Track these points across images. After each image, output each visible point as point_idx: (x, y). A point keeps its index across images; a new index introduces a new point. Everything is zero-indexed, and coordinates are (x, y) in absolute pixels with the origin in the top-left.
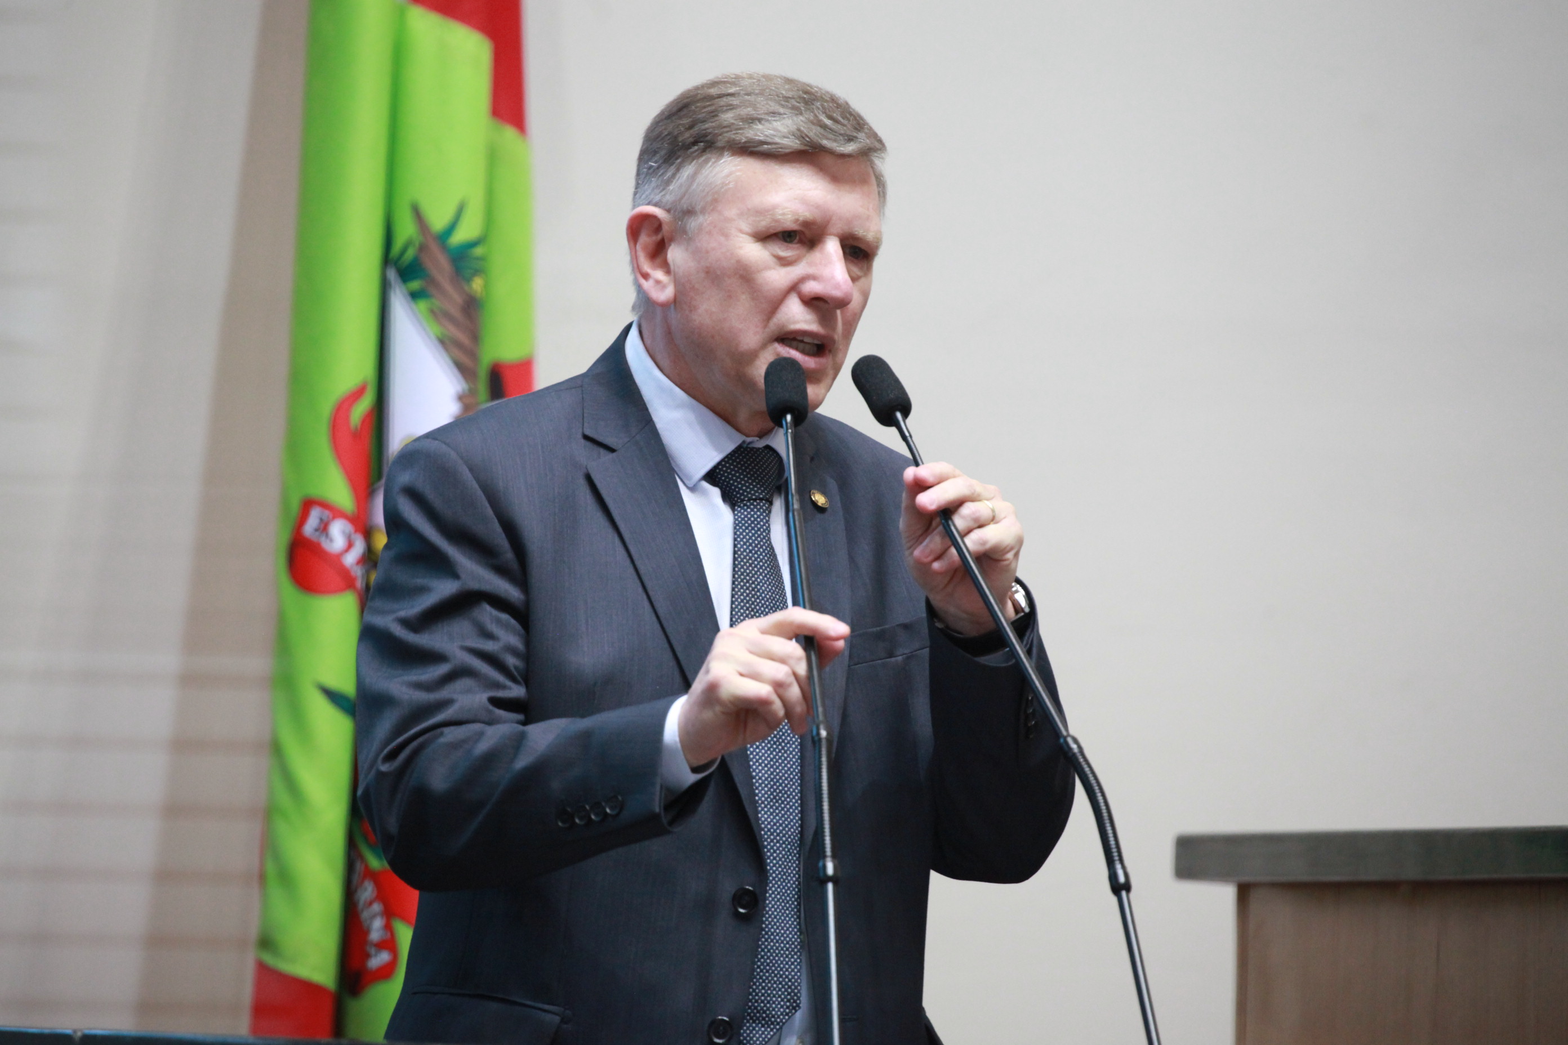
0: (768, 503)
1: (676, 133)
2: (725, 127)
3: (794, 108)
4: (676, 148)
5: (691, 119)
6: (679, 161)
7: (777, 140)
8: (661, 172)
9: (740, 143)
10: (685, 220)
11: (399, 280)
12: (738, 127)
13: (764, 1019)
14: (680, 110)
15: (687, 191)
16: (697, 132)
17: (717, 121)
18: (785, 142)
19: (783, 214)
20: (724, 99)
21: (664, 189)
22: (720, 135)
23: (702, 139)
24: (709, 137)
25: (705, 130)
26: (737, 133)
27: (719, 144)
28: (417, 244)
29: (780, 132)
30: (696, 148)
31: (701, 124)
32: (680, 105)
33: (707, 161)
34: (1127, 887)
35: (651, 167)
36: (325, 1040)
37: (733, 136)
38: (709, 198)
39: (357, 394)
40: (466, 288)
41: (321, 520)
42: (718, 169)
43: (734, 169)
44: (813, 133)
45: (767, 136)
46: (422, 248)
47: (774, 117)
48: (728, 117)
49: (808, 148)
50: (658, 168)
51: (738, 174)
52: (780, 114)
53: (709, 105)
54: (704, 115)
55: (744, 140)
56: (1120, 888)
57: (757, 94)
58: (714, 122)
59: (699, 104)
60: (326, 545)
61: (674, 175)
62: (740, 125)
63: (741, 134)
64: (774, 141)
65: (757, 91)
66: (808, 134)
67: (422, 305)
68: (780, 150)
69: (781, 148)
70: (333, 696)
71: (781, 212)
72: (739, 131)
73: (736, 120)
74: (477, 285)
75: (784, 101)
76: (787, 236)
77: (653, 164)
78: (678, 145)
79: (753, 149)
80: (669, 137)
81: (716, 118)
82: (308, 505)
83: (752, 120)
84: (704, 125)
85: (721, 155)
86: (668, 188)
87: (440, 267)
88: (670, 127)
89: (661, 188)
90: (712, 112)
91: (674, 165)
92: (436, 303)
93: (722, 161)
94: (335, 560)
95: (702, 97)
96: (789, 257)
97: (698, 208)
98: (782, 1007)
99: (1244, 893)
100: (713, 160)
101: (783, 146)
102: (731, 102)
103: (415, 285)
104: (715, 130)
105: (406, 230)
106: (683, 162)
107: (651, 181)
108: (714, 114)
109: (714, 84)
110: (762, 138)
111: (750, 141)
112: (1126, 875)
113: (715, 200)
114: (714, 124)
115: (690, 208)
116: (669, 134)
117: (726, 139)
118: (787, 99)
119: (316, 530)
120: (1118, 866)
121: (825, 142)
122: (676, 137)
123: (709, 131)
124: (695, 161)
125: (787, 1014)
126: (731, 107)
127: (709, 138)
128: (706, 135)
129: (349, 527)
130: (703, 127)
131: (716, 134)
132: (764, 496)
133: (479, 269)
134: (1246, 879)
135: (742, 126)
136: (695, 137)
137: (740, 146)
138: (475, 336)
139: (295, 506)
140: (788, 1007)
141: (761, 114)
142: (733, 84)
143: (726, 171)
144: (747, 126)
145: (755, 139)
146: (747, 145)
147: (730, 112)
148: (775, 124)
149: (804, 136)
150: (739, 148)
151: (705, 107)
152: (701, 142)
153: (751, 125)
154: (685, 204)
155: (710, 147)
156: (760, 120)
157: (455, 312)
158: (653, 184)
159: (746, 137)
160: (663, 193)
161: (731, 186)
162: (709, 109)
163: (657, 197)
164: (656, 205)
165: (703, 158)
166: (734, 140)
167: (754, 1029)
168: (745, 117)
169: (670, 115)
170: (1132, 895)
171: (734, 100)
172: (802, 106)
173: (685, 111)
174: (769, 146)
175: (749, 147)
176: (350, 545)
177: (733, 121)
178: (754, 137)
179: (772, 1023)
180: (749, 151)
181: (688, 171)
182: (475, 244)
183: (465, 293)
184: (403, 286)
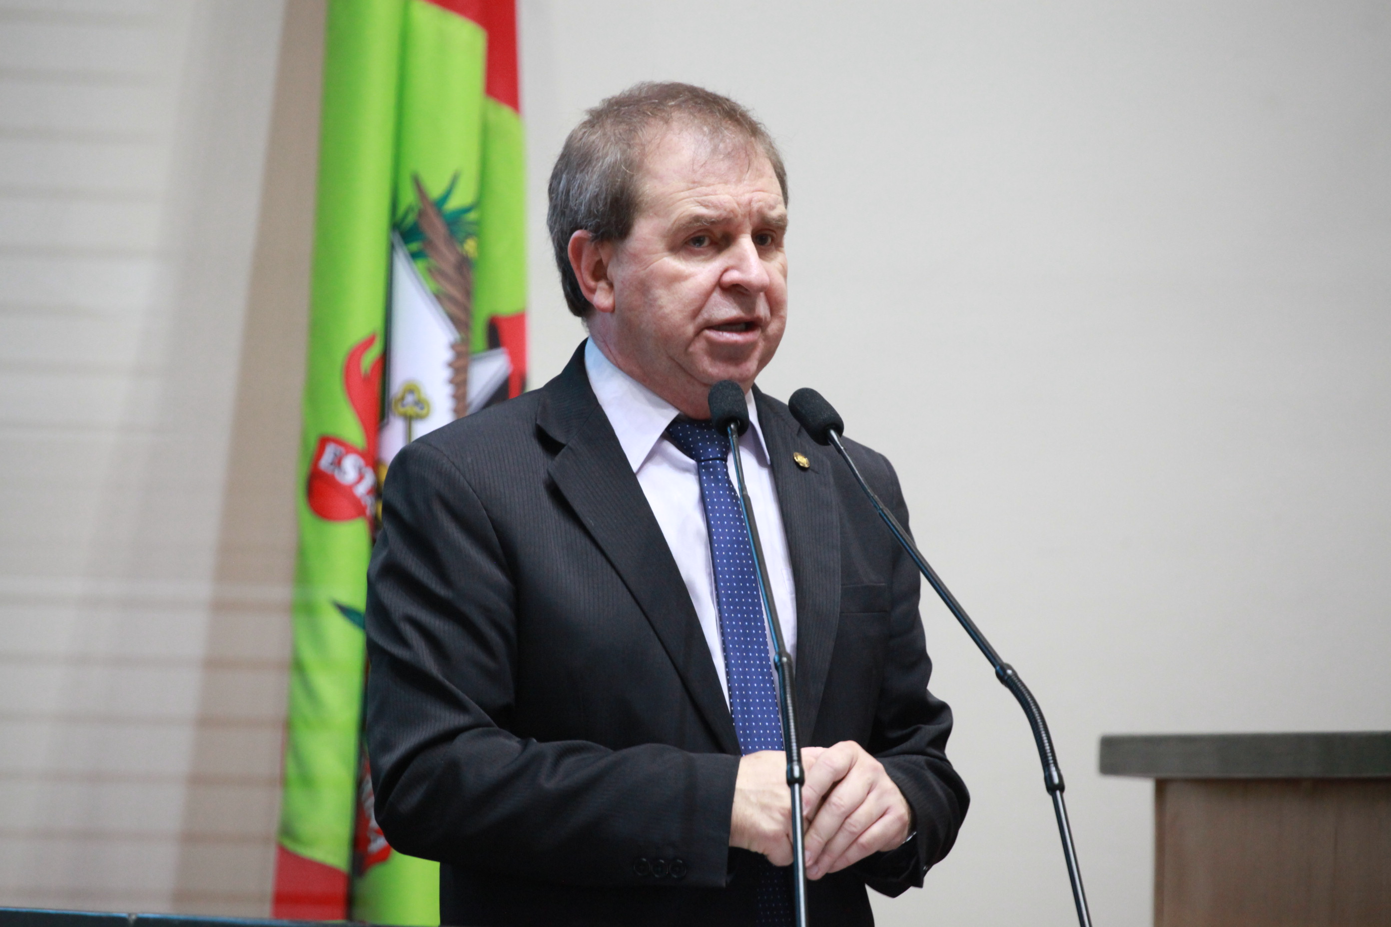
11: (402, 242)
28: (416, 210)
34: (1061, 787)
36: (339, 922)
39: (368, 343)
40: (459, 249)
41: (335, 455)
46: (422, 214)
56: (1055, 788)
60: (338, 477)
67: (421, 264)
70: (346, 611)
74: (470, 246)
82: (324, 441)
87: (437, 231)
92: (433, 262)
94: (347, 491)
99: (1161, 788)
103: (415, 246)
105: (409, 197)
112: (1060, 777)
119: (332, 464)
120: (1053, 769)
129: (361, 462)
133: (475, 231)
134: (1163, 775)
138: (468, 292)
139: (313, 443)
157: (450, 271)
170: (1065, 794)
176: (361, 478)
182: (468, 210)
183: (458, 253)
184: (405, 248)
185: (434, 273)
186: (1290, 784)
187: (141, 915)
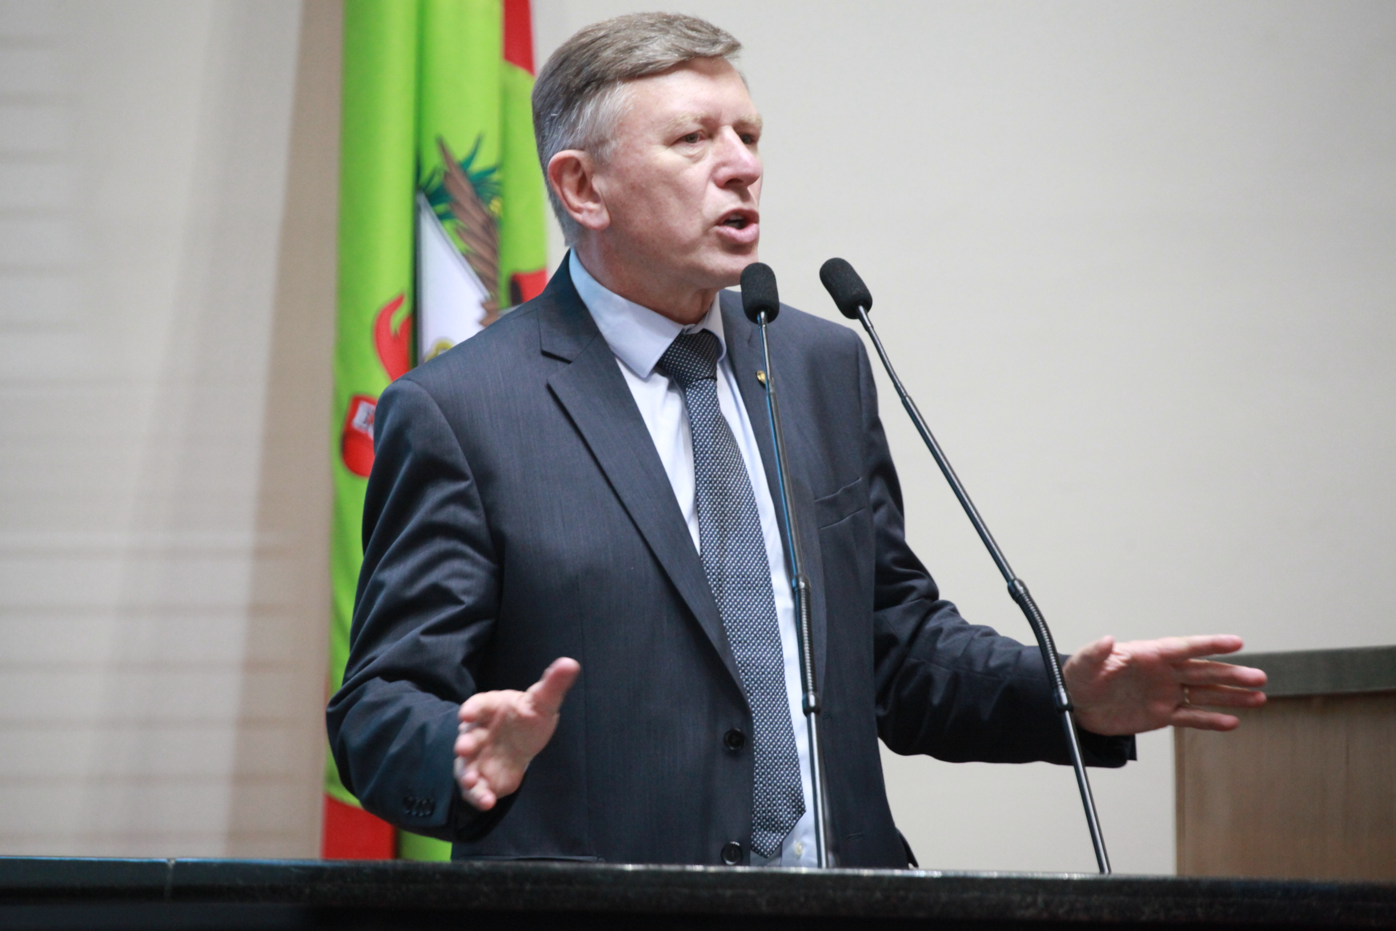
0: (713, 380)
1: (566, 83)
2: (609, 63)
3: (661, 30)
4: (571, 95)
5: (575, 68)
6: (578, 103)
7: (659, 58)
8: (565, 118)
9: (627, 71)
10: (600, 151)
11: (428, 205)
12: (620, 59)
13: (773, 826)
14: (561, 65)
15: (594, 125)
16: (586, 75)
17: (600, 60)
18: (665, 58)
19: (683, 117)
20: (598, 42)
21: (572, 133)
22: (607, 70)
23: (592, 79)
24: (599, 74)
25: (593, 70)
26: (621, 64)
27: (611, 77)
28: (442, 173)
29: (657, 51)
30: (590, 88)
31: (587, 67)
32: (560, 61)
33: (603, 96)
35: (553, 118)
37: (620, 67)
38: (616, 125)
39: (396, 304)
40: (486, 209)
41: (368, 413)
42: (614, 99)
43: (629, 94)
44: (686, 45)
45: (649, 58)
46: (447, 175)
47: (649, 41)
48: (608, 54)
49: (685, 58)
50: (561, 116)
51: (633, 96)
52: (651, 38)
53: (588, 51)
54: (586, 60)
55: (630, 67)
57: (625, 29)
58: (598, 61)
59: (577, 54)
61: (578, 117)
62: (622, 57)
63: (626, 63)
64: (656, 60)
65: (624, 27)
66: (682, 46)
67: (448, 225)
68: (664, 66)
69: (663, 64)
71: (681, 116)
72: (623, 62)
73: (616, 54)
74: (495, 206)
75: (651, 27)
76: (690, 138)
77: (554, 115)
78: (572, 91)
79: (639, 73)
80: (561, 88)
81: (598, 59)
82: (357, 400)
83: (630, 50)
84: (590, 67)
85: (615, 87)
86: (577, 129)
87: (463, 192)
88: (559, 81)
89: (571, 131)
90: (592, 55)
91: (575, 109)
92: (460, 222)
93: (616, 91)
95: (576, 48)
96: (698, 153)
97: (608, 136)
98: (789, 813)
100: (609, 93)
101: (665, 62)
102: (606, 42)
103: (442, 208)
104: (601, 68)
105: (433, 161)
106: (582, 104)
107: (558, 130)
108: (595, 56)
109: (582, 35)
110: (645, 61)
111: (635, 67)
113: (622, 125)
114: (598, 64)
115: (601, 138)
116: (560, 85)
117: (614, 72)
118: (653, 25)
119: (365, 422)
121: (697, 49)
122: (568, 87)
123: (597, 70)
124: (593, 99)
125: (794, 818)
126: (607, 46)
127: (598, 76)
128: (595, 75)
130: (591, 69)
131: (603, 71)
132: (709, 375)
133: (497, 192)
135: (623, 58)
136: (585, 80)
137: (627, 73)
138: (495, 251)
139: (346, 403)
140: (794, 813)
141: (636, 43)
142: (600, 29)
143: (623, 98)
144: (627, 56)
145: (638, 64)
146: (634, 70)
147: (608, 49)
148: (651, 46)
149: (679, 49)
150: (627, 76)
151: (584, 53)
152: (593, 81)
153: (631, 54)
154: (595, 137)
155: (602, 83)
156: (637, 47)
157: (478, 230)
158: (561, 132)
159: (631, 65)
160: (572, 137)
161: (631, 108)
162: (587, 54)
163: (569, 141)
164: (571, 148)
165: (599, 94)
166: (621, 70)
167: (766, 836)
168: (623, 49)
169: (553, 72)
171: (607, 40)
172: (666, 27)
173: (566, 64)
174: (653, 66)
175: (636, 72)
177: (614, 56)
178: (638, 62)
179: (782, 828)
180: (636, 76)
181: (589, 109)
182: (492, 171)
183: (484, 213)
184: (431, 209)
185: (462, 233)
186: (1301, 701)
187: (180, 860)
